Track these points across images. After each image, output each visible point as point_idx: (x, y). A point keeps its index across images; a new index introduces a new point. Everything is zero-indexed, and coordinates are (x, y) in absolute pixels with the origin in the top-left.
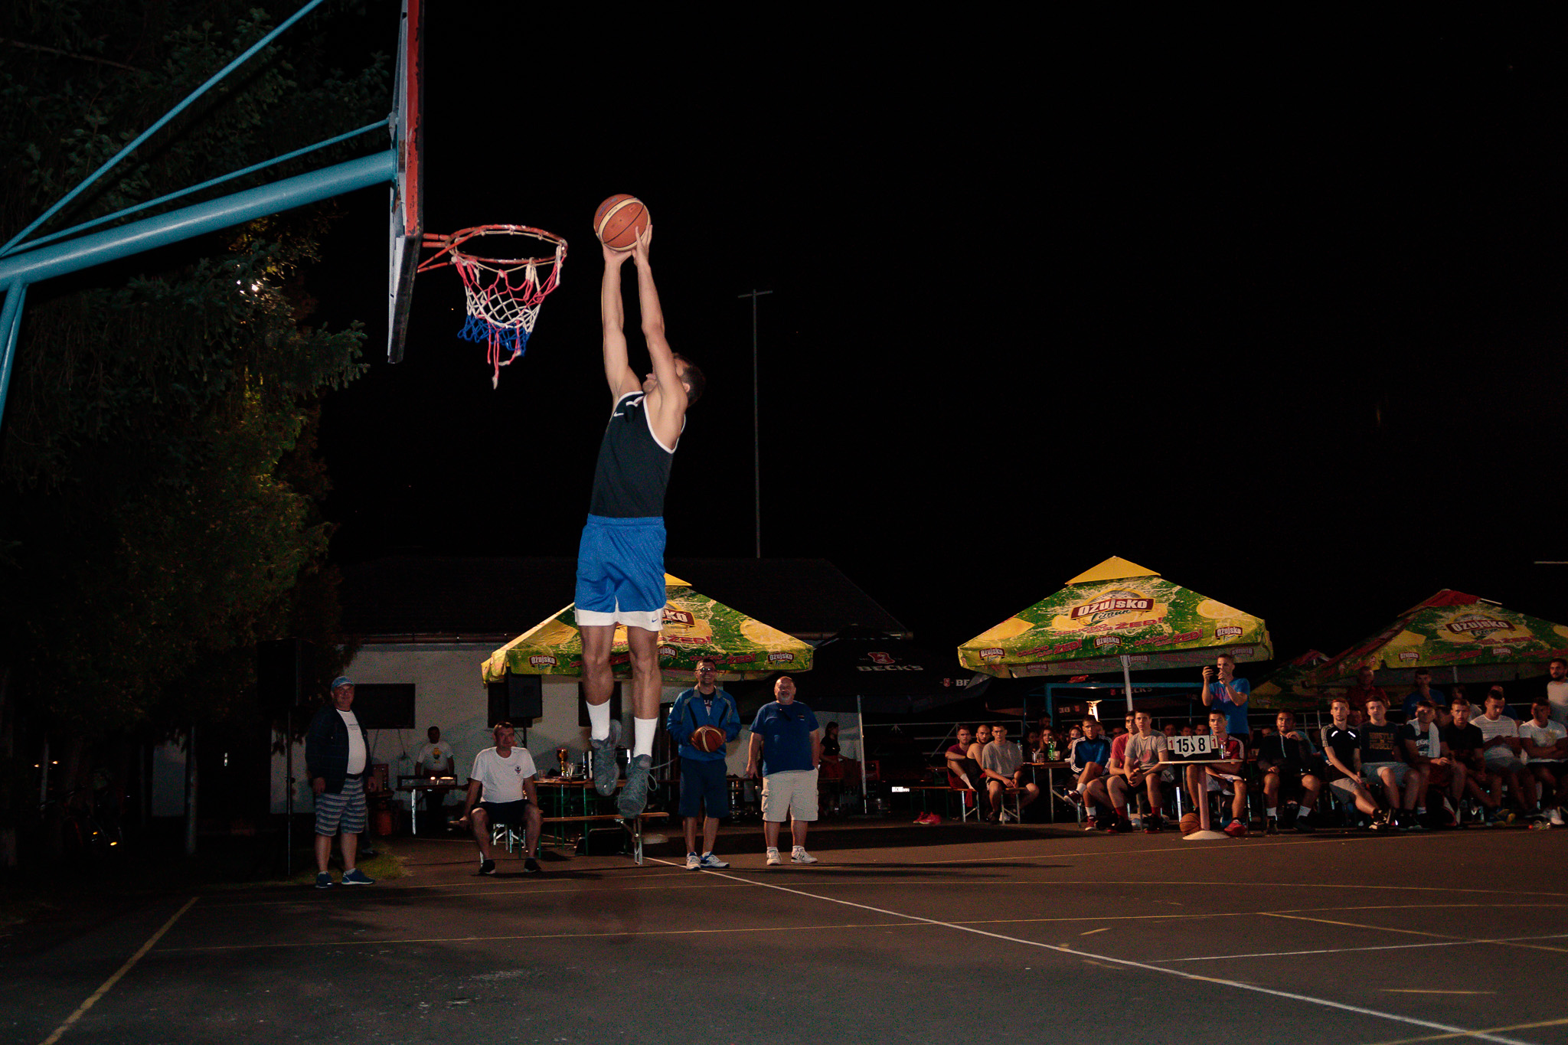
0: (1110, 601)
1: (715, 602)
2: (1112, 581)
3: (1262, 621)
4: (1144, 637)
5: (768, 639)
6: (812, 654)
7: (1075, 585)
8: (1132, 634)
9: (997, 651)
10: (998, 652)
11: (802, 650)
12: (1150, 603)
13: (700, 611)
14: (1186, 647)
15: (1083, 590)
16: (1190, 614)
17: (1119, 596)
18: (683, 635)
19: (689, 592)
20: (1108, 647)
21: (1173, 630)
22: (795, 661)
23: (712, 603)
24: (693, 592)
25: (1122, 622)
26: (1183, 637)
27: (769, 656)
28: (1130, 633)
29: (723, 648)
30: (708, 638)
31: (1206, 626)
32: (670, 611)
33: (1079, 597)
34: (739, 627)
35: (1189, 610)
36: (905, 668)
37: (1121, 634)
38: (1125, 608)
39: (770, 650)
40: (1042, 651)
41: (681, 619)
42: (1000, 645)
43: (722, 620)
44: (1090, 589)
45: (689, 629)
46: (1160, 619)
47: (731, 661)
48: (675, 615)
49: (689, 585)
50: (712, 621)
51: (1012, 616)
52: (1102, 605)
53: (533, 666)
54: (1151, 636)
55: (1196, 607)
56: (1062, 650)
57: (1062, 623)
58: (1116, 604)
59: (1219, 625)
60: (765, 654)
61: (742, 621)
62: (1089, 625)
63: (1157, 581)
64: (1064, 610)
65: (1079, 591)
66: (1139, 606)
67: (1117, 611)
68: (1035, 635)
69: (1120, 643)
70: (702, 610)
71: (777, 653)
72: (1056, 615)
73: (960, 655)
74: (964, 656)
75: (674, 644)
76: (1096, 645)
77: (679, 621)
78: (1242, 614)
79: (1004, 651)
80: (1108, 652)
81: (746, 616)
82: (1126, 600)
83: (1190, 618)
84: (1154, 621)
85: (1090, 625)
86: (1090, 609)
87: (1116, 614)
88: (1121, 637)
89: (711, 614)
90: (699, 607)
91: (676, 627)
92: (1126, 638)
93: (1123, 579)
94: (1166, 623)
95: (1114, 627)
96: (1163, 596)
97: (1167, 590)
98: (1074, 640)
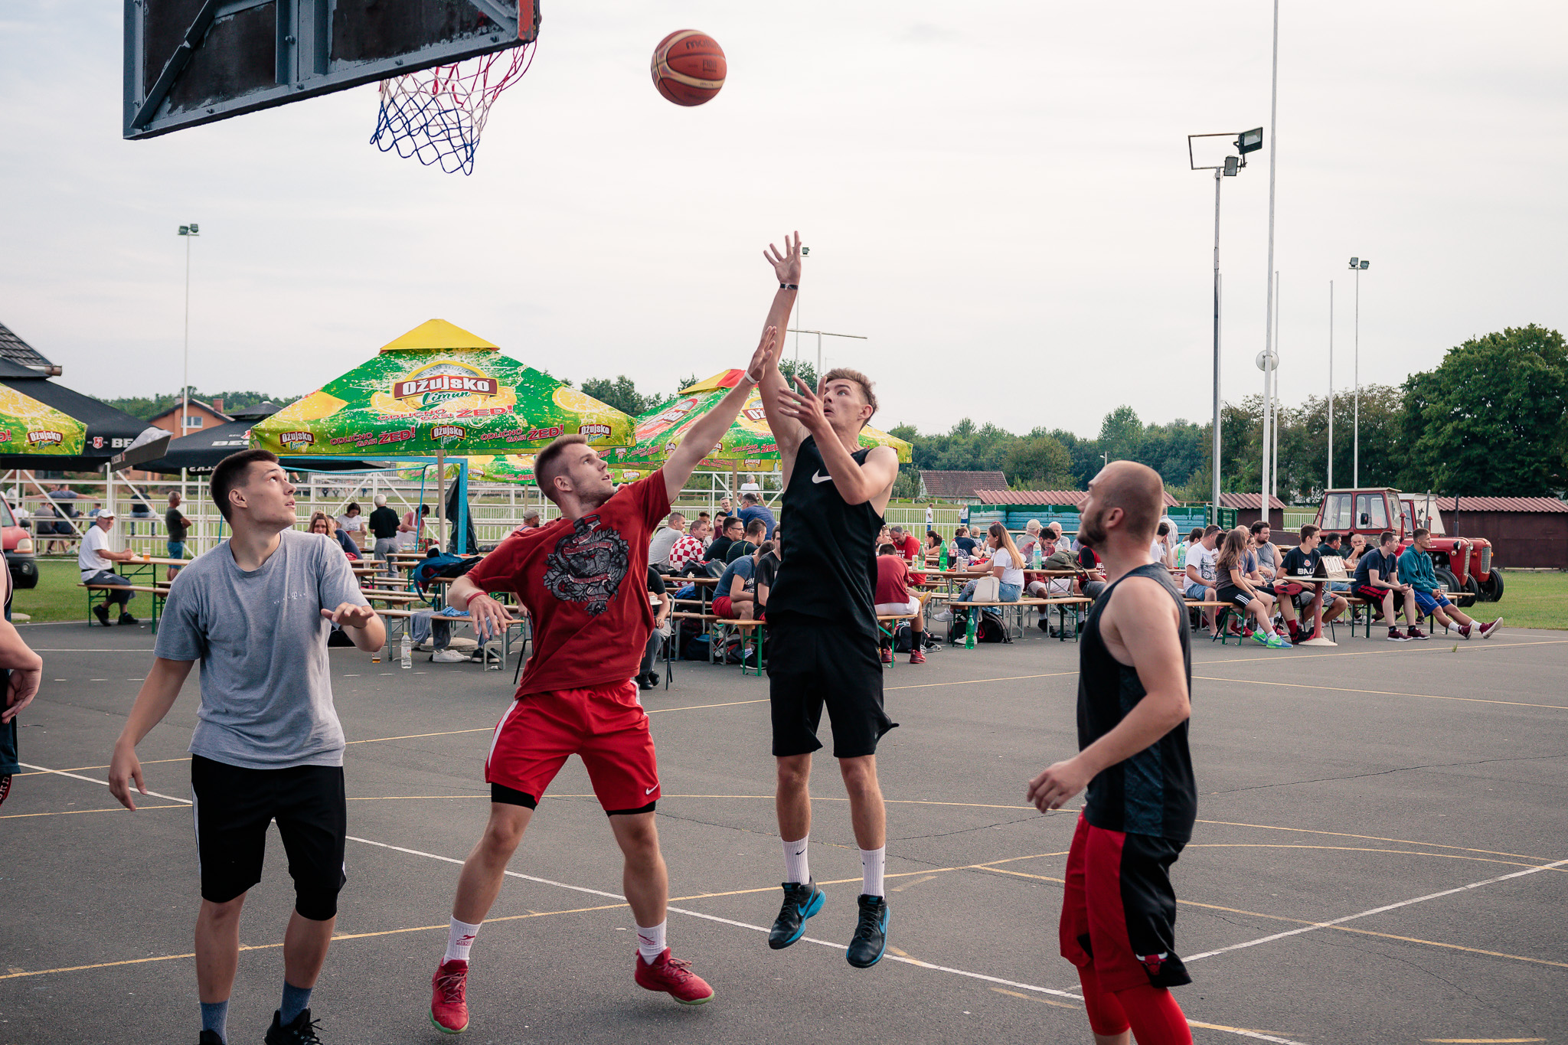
0: (441, 377)
2: (438, 351)
4: (493, 431)
6: (84, 433)
7: (389, 352)
8: (479, 425)
9: (304, 436)
10: (305, 438)
11: (72, 429)
12: (493, 384)
15: (402, 360)
16: (546, 405)
17: (452, 372)
20: (448, 440)
21: (529, 424)
22: (63, 444)
25: (464, 408)
26: (540, 433)
27: (29, 435)
28: (476, 424)
31: (570, 420)
33: (399, 369)
35: (544, 398)
37: (465, 424)
38: (462, 389)
39: (28, 428)
40: (363, 439)
42: (308, 428)
44: (411, 359)
46: (509, 407)
51: (314, 389)
52: (433, 383)
54: (502, 430)
55: (550, 396)
56: (389, 439)
57: (384, 404)
58: (450, 383)
59: (583, 421)
60: (23, 432)
63: (498, 356)
64: (383, 386)
65: (397, 361)
66: (480, 388)
67: (453, 392)
68: (353, 418)
69: (463, 436)
71: (38, 431)
72: (374, 391)
74: (260, 439)
76: (433, 437)
78: (610, 409)
79: (312, 438)
80: (449, 445)
82: (461, 378)
83: (546, 408)
84: (503, 410)
85: (423, 409)
86: (418, 387)
87: (453, 396)
88: (465, 429)
92: (471, 429)
93: (451, 349)
94: (518, 414)
95: (455, 414)
96: (507, 376)
97: (511, 370)
98: (405, 428)
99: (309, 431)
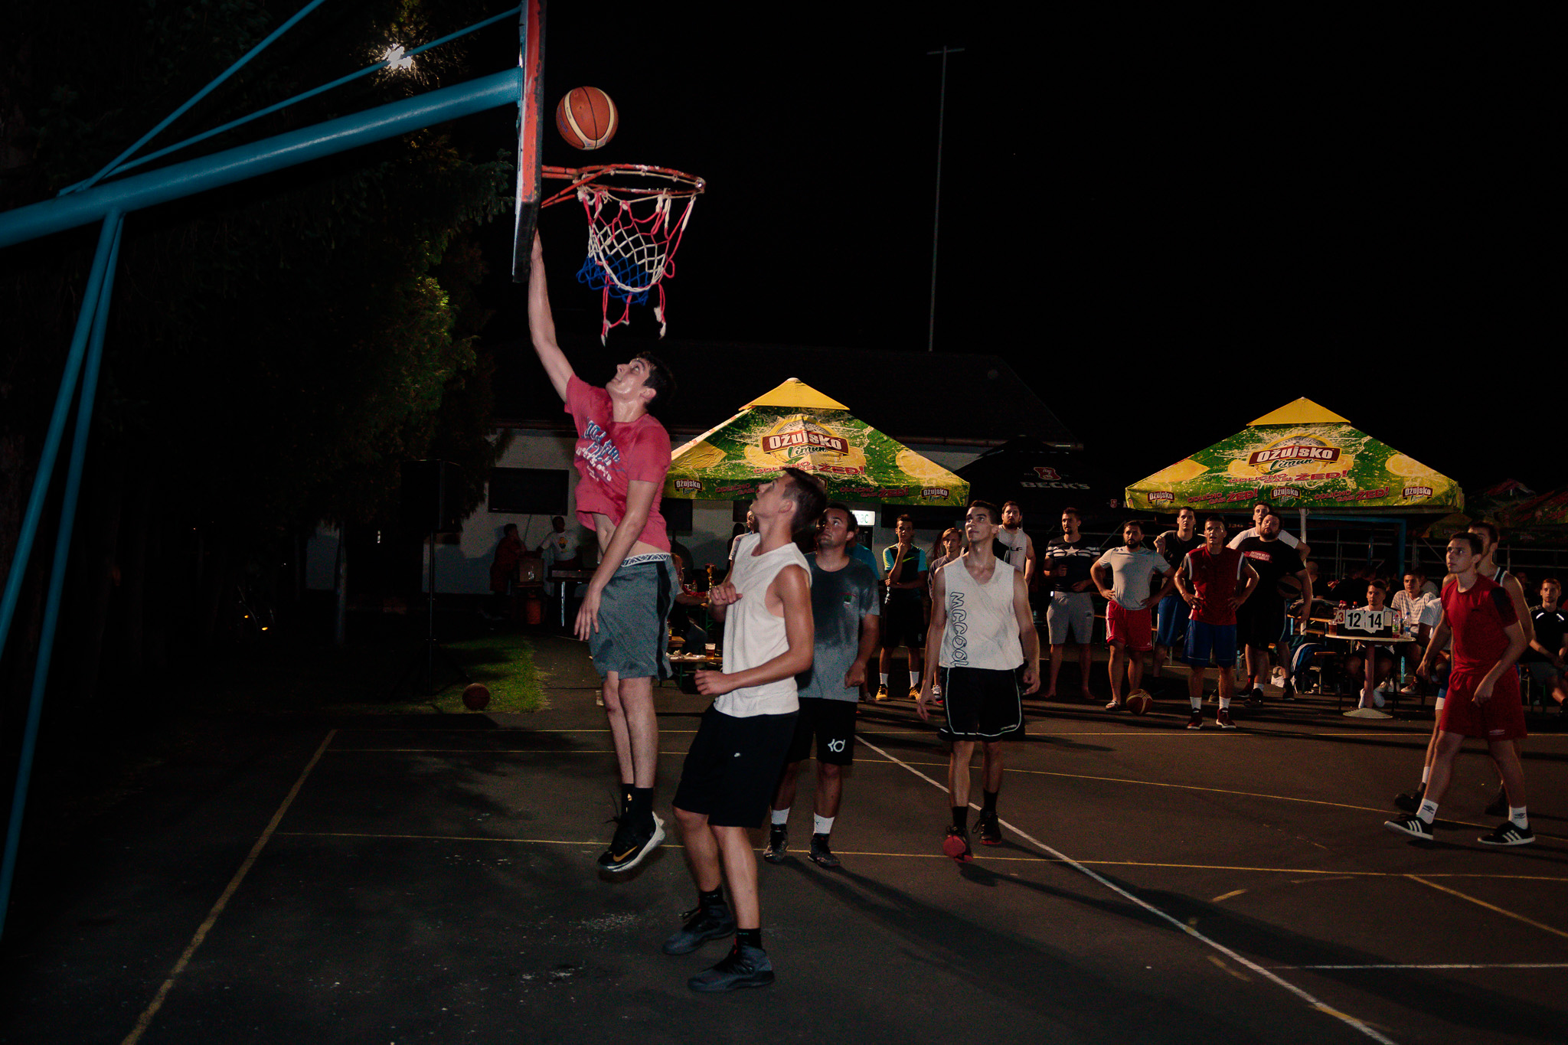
0: (1293, 447)
1: (872, 429)
2: (1297, 425)
3: (1455, 483)
4: (1325, 491)
5: (924, 473)
6: (968, 491)
7: (1257, 427)
8: (1313, 487)
9: (1167, 494)
10: (1167, 496)
11: (959, 486)
13: (856, 437)
14: (1369, 505)
15: (1264, 433)
16: (1378, 470)
17: (1303, 443)
18: (835, 464)
19: (847, 416)
20: (1285, 499)
21: (1358, 485)
22: (949, 498)
23: (870, 429)
24: (851, 417)
25: (1304, 473)
26: (1367, 494)
27: (923, 491)
28: (1310, 486)
29: (877, 481)
30: (861, 468)
31: (1393, 485)
32: (824, 437)
33: (1260, 440)
34: (894, 457)
35: (1377, 464)
36: (1071, 485)
37: (1301, 486)
38: (1308, 457)
39: (924, 485)
40: (1214, 498)
41: (834, 446)
42: (1170, 488)
43: (878, 449)
44: (1272, 433)
45: (842, 457)
46: (1344, 472)
47: (883, 494)
48: (829, 442)
49: (847, 408)
50: (867, 450)
51: (1186, 457)
52: (1284, 451)
53: (678, 490)
54: (1333, 491)
55: (1385, 461)
56: (1235, 498)
57: (1239, 469)
58: (1299, 452)
59: (1407, 484)
60: (918, 489)
61: (899, 451)
62: (1265, 473)
63: (1346, 429)
64: (1242, 455)
65: (1260, 434)
66: (1324, 456)
67: (1299, 459)
68: (1207, 480)
69: (1299, 496)
70: (858, 436)
71: (932, 488)
72: (1233, 459)
73: (1127, 497)
74: (1131, 498)
75: (825, 474)
76: (1273, 496)
77: (832, 448)
78: (1435, 474)
79: (1174, 495)
80: (1284, 504)
81: (903, 446)
83: (1377, 473)
84: (1338, 474)
85: (1269, 473)
86: (1271, 455)
87: (1298, 463)
88: (1301, 490)
89: (867, 441)
90: (856, 434)
91: (828, 455)
92: (1306, 490)
93: (1309, 424)
94: (1350, 478)
95: (1294, 478)
96: (1351, 446)
97: (1356, 440)
98: (1250, 489)
99: (1170, 491)
